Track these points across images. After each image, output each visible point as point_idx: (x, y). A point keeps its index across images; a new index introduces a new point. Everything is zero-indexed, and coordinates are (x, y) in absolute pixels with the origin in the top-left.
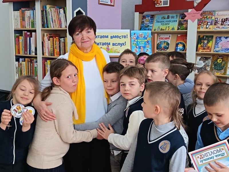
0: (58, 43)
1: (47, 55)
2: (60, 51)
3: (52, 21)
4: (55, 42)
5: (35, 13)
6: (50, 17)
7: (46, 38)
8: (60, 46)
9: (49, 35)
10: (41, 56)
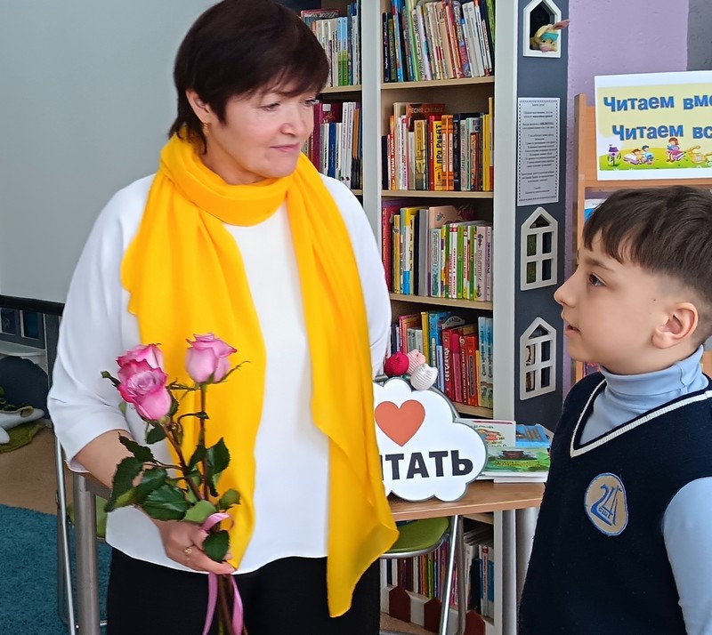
0: (448, 138)
1: (401, 188)
2: (457, 169)
3: (428, 54)
4: (436, 135)
5: (355, 26)
6: (418, 41)
7: (399, 122)
8: (457, 152)
9: (410, 110)
10: (380, 192)
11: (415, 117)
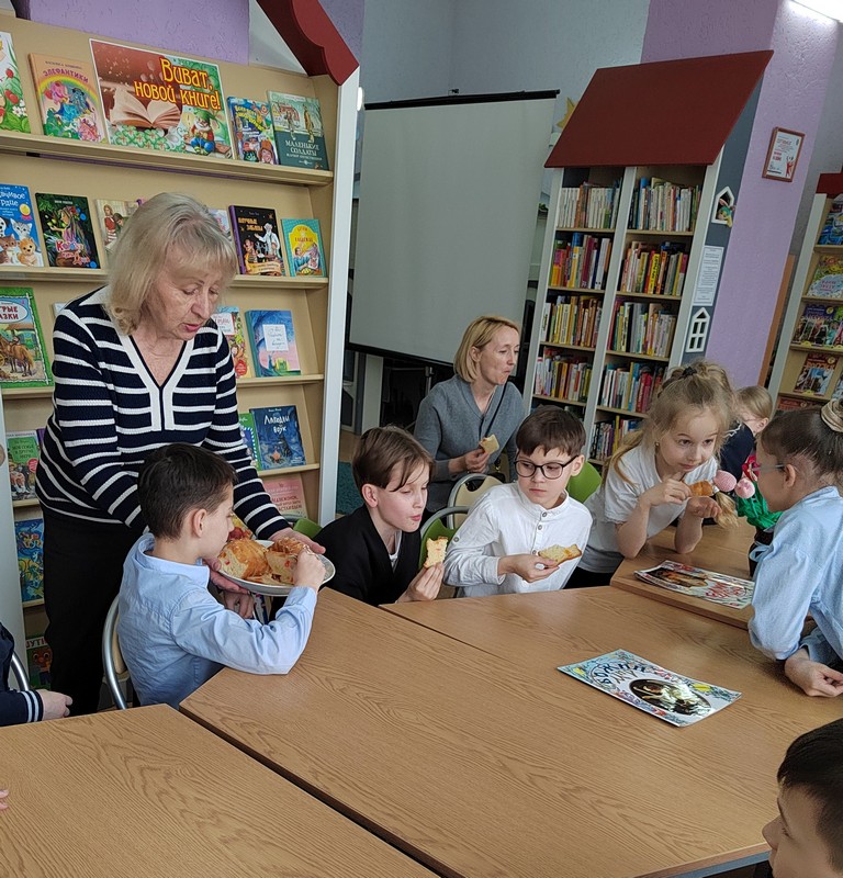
1: (628, 290)
2: (664, 282)
4: (654, 262)
5: (617, 194)
7: (633, 252)
8: (666, 273)
9: (640, 246)
10: (616, 292)
11: (642, 250)
